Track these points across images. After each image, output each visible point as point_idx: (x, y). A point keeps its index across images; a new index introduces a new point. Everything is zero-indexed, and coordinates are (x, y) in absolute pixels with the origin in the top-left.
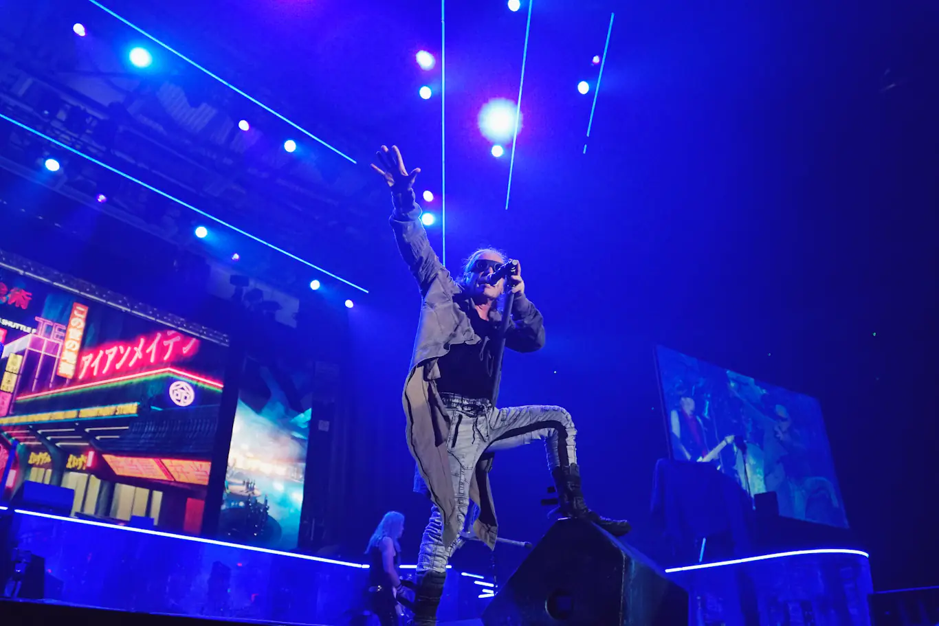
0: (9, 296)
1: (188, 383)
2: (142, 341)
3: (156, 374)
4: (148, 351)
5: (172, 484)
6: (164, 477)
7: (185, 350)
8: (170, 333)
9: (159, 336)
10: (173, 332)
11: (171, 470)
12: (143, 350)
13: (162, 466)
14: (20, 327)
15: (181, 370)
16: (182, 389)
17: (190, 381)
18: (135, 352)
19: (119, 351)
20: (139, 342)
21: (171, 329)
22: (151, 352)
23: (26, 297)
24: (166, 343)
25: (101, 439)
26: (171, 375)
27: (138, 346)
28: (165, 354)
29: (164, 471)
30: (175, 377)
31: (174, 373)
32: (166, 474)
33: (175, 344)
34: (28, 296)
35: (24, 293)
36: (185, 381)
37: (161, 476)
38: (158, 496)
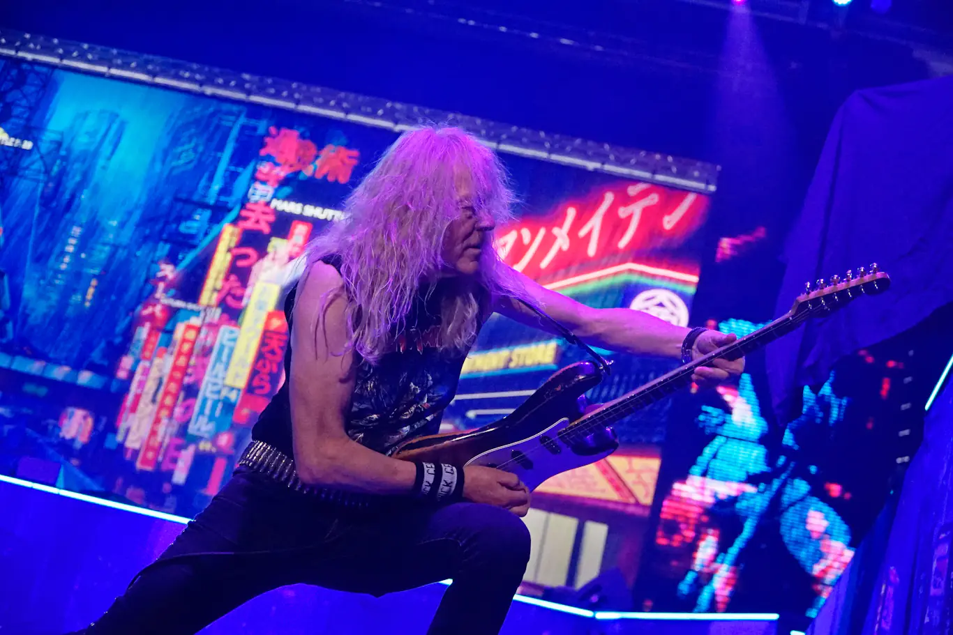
0: (318, 163)
1: (674, 291)
2: (571, 213)
3: (600, 278)
4: (582, 233)
5: (631, 509)
6: (612, 495)
7: (669, 222)
8: (633, 190)
9: (609, 198)
10: (641, 187)
11: (629, 479)
12: (573, 233)
13: (609, 472)
14: (333, 216)
15: (658, 266)
16: (661, 305)
17: (680, 287)
18: (555, 238)
19: (520, 238)
20: (564, 215)
21: (636, 181)
22: (589, 234)
23: (347, 161)
24: (623, 212)
25: (478, 416)
26: (635, 278)
27: (561, 226)
28: (622, 235)
29: (611, 481)
30: (644, 280)
31: (642, 273)
32: (617, 489)
33: (645, 211)
34: (350, 157)
35: (344, 153)
36: (666, 289)
37: (603, 491)
38: (597, 533)
